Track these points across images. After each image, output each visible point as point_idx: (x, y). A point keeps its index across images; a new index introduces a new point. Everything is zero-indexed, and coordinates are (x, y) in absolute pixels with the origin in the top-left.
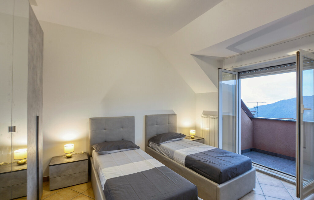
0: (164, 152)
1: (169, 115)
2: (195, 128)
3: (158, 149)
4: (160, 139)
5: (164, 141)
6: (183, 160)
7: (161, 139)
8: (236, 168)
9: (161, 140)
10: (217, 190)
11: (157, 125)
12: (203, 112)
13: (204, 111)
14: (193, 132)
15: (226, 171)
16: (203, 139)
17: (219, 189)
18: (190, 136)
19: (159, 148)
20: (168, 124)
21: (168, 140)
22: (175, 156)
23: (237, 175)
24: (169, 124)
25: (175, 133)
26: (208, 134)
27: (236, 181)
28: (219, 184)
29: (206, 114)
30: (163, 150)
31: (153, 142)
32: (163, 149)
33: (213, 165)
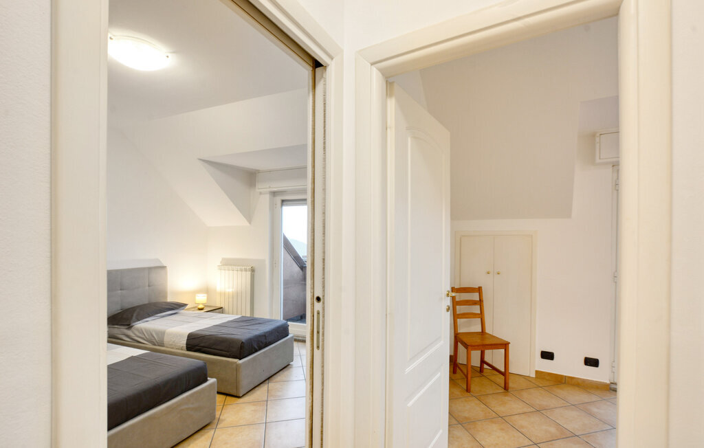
0: (143, 336)
1: (150, 269)
2: (207, 291)
3: (128, 336)
4: (132, 316)
5: (140, 318)
6: (183, 342)
7: (135, 315)
8: (265, 336)
9: (134, 318)
10: (238, 367)
11: (121, 290)
12: (221, 260)
13: (223, 259)
14: (201, 299)
15: (250, 341)
16: (222, 308)
17: (240, 364)
18: (196, 307)
19: (129, 332)
20: (147, 288)
21: (149, 316)
22: (166, 339)
23: (267, 345)
24: (149, 286)
25: (165, 303)
26: (231, 300)
27: (264, 352)
28: (240, 359)
29: (228, 264)
30: (140, 335)
31: (114, 325)
32: (140, 333)
33: (233, 336)
